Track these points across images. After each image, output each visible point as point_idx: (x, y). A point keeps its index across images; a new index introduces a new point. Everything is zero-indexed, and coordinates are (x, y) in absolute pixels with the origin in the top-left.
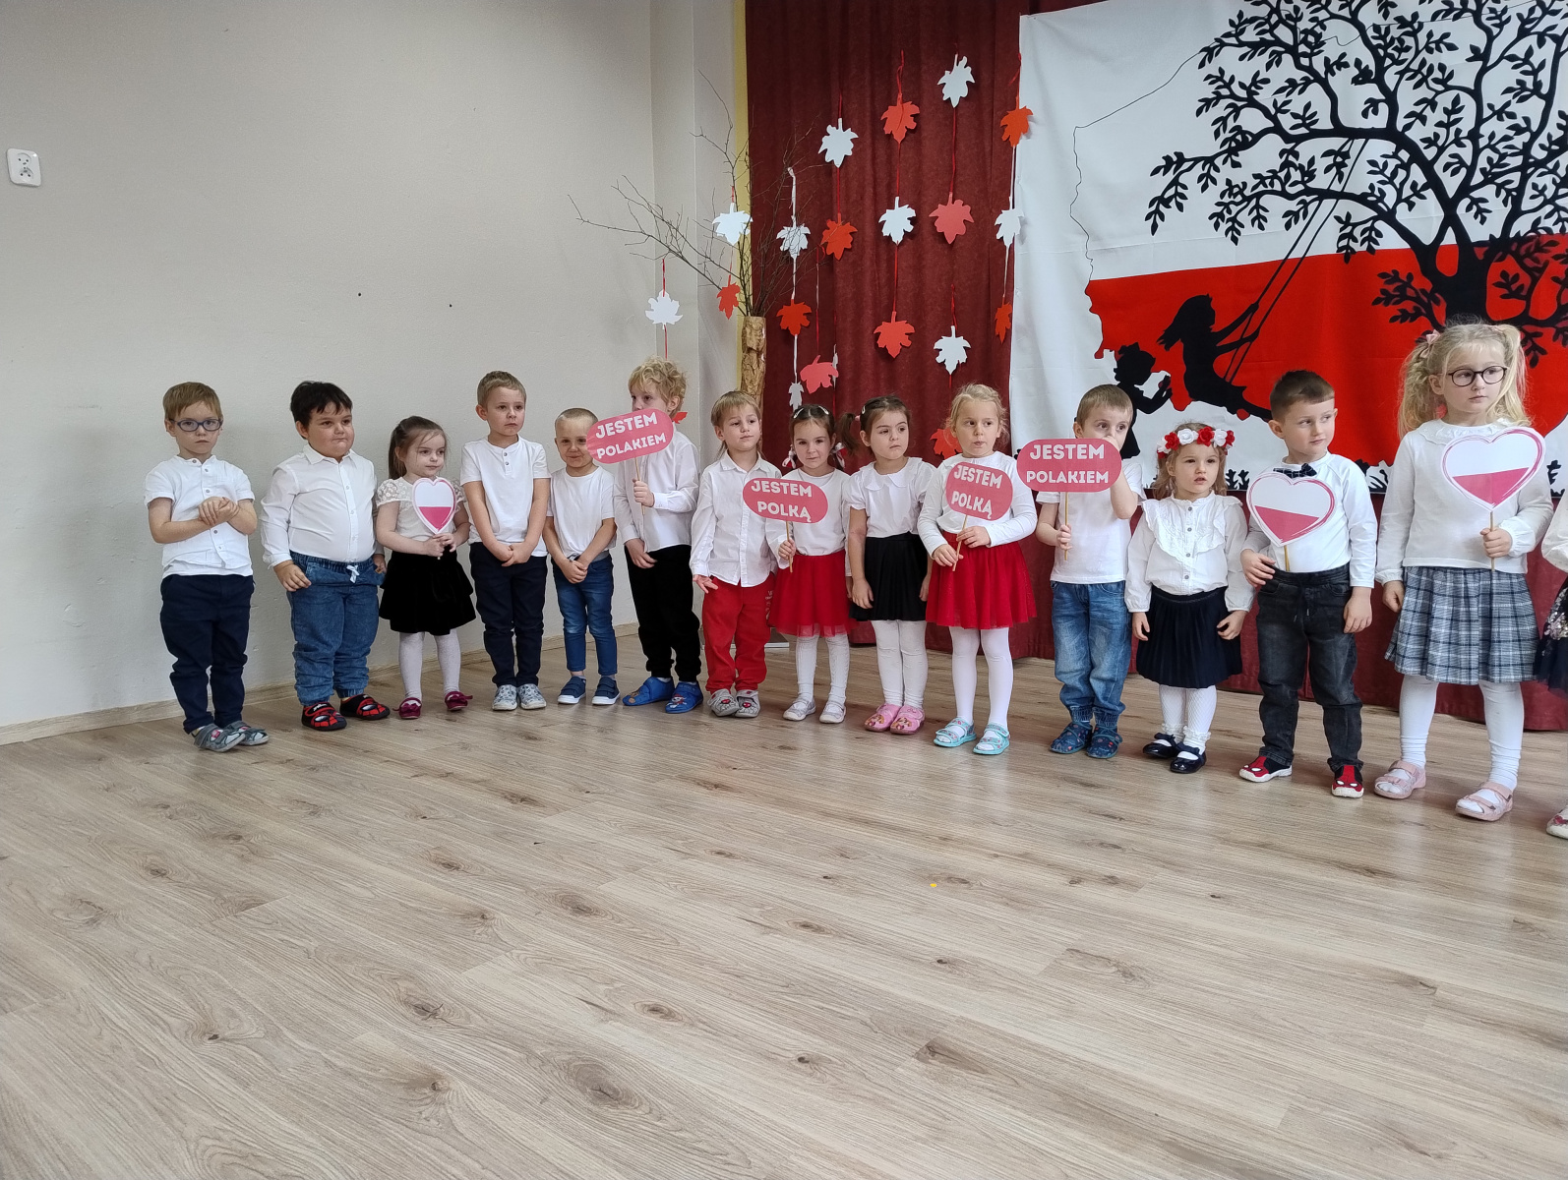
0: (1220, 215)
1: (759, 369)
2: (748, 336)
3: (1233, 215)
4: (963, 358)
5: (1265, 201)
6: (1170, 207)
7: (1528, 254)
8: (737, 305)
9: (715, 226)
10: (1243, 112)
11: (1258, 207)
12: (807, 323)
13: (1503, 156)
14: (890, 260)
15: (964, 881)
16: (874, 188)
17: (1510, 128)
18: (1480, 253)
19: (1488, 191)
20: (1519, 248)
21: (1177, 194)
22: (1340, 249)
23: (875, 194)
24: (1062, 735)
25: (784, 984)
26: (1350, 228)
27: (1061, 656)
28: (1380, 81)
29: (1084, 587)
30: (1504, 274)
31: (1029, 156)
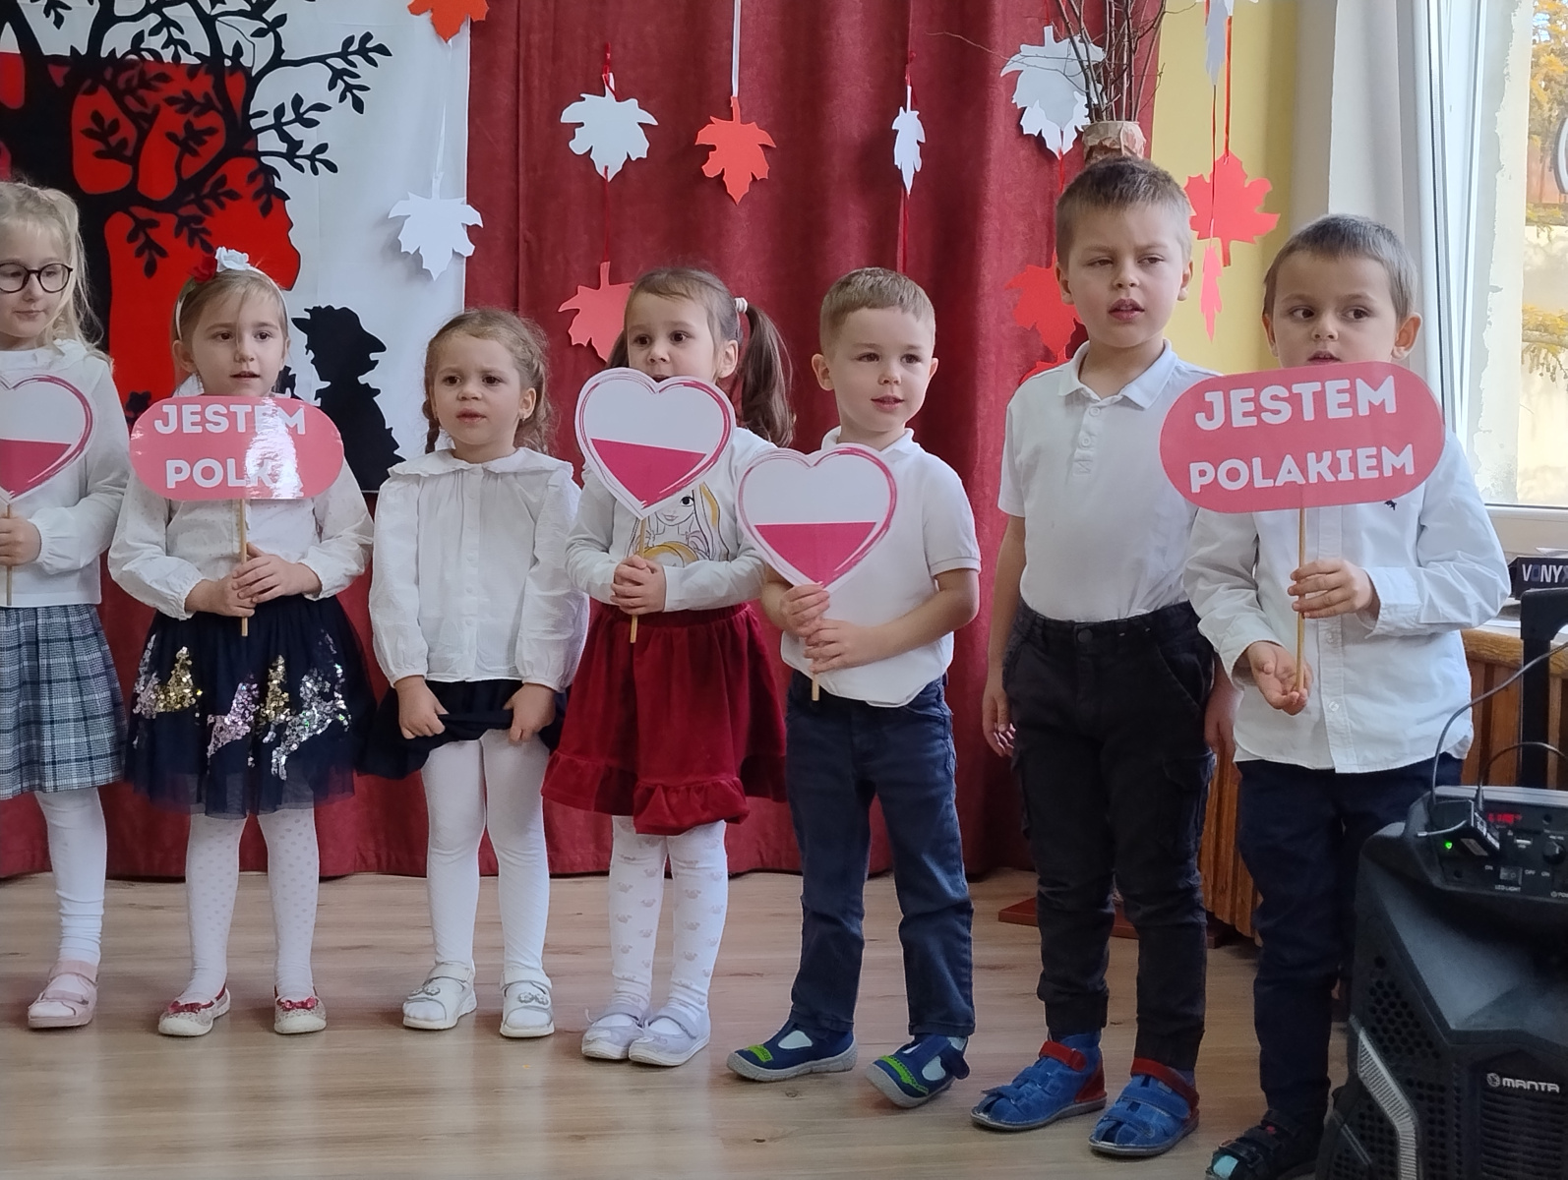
7: (130, 90)
18: (58, 75)
20: (115, 76)
30: (97, 117)
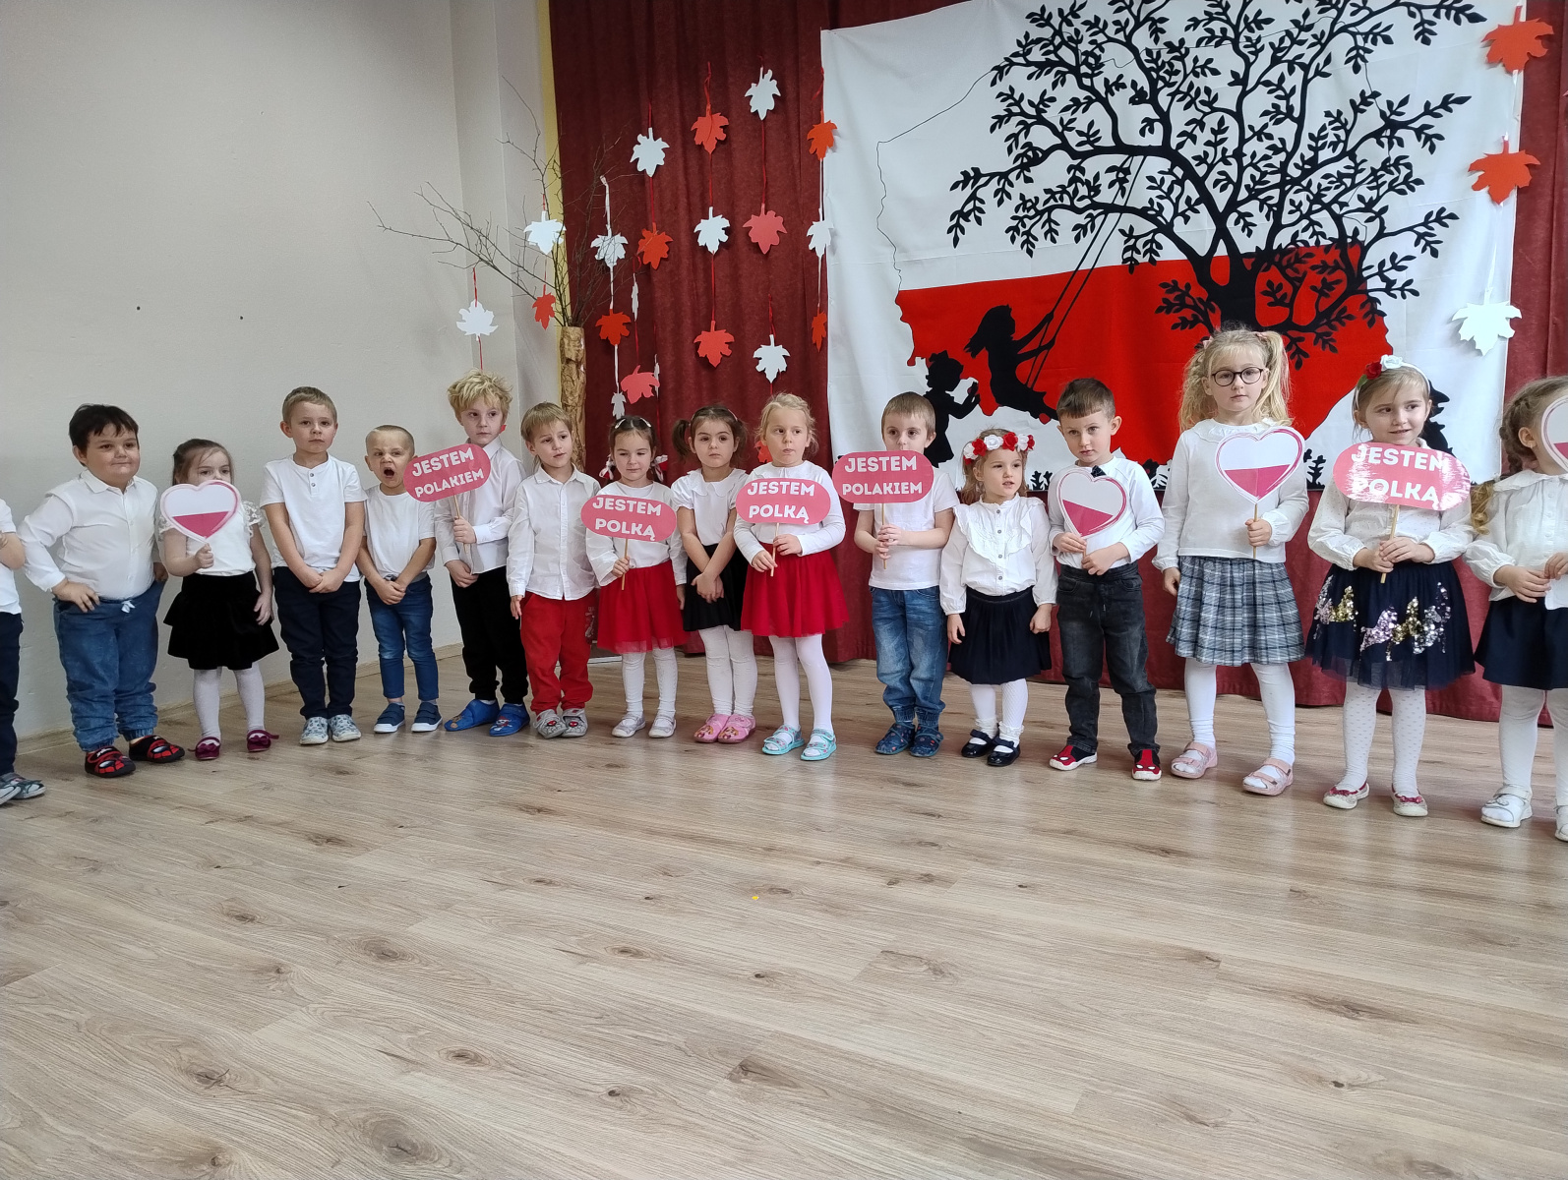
0: (1015, 229)
1: (579, 380)
2: (566, 347)
3: (1027, 229)
4: (783, 367)
5: (1056, 215)
6: (969, 221)
8: (554, 316)
9: (527, 234)
10: (1034, 129)
11: (1049, 220)
12: (627, 333)
13: (1264, 174)
14: (707, 270)
15: (785, 891)
16: (688, 198)
17: (1268, 148)
19: (1252, 207)
20: (1281, 259)
21: (975, 208)
22: (1125, 261)
23: (689, 204)
24: (886, 736)
25: (598, 1015)
26: (1133, 241)
27: (882, 657)
28: (1155, 103)
29: (901, 592)
30: (1270, 284)
31: (836, 169)
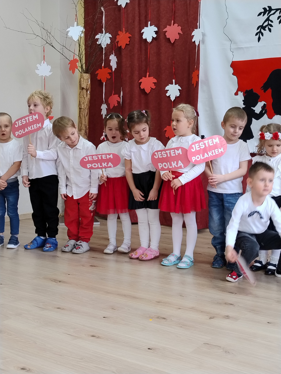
1: (87, 97)
2: (82, 82)
4: (178, 94)
6: (265, 30)
8: (77, 68)
9: (68, 32)
12: (109, 77)
14: (146, 49)
16: (139, 17)
21: (269, 24)
23: (140, 20)
